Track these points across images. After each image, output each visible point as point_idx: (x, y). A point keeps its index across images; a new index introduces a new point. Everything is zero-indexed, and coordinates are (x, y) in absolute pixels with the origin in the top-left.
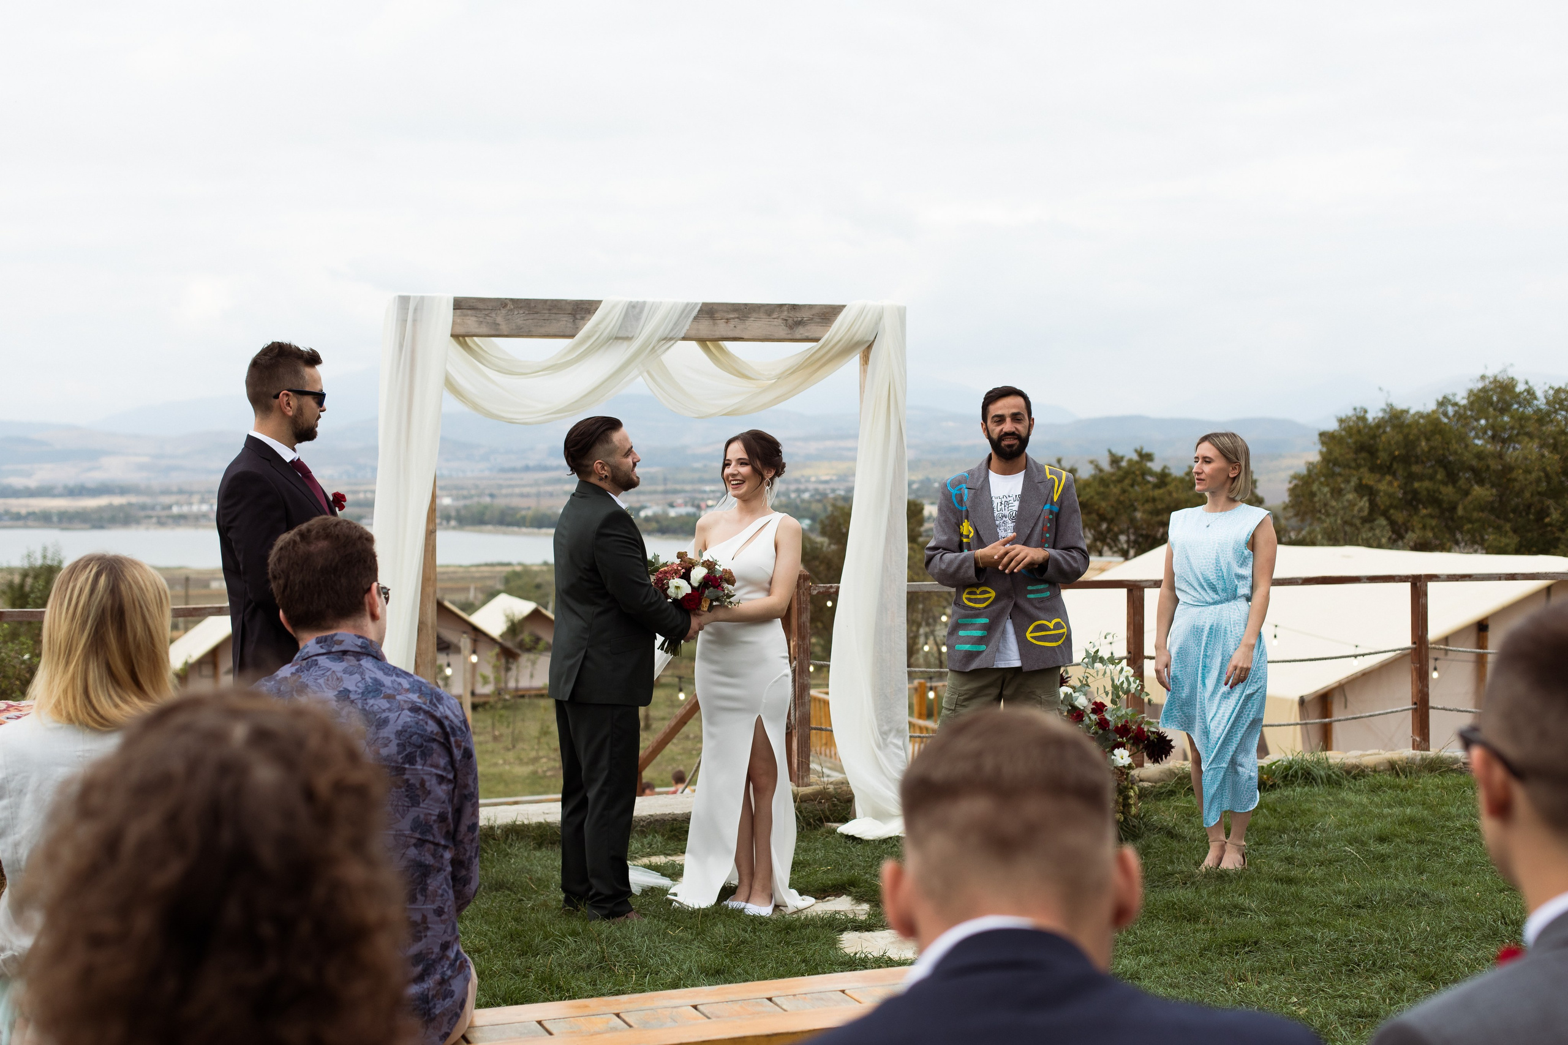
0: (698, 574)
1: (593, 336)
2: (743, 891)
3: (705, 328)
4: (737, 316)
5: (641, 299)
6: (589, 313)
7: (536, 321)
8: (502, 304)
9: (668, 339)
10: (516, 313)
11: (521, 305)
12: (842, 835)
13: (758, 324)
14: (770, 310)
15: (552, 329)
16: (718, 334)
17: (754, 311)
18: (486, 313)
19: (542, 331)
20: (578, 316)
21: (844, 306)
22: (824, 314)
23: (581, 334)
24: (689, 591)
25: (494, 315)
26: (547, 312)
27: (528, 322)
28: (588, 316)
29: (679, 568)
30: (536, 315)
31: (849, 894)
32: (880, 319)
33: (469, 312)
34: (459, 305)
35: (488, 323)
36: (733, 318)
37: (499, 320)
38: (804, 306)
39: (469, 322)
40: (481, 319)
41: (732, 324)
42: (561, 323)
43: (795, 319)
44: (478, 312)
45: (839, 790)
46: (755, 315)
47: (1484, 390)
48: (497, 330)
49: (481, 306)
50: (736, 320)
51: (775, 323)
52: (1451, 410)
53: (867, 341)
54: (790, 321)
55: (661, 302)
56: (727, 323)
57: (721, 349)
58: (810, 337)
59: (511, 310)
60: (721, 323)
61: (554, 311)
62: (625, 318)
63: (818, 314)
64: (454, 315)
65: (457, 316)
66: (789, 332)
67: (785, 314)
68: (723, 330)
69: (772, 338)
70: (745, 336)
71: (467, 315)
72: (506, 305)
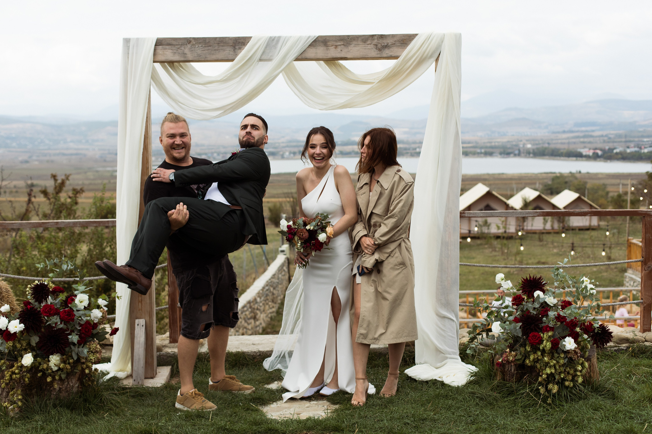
1: (245, 59)
3: (320, 51)
4: (342, 43)
5: (278, 35)
6: (244, 44)
7: (209, 51)
8: (188, 41)
10: (197, 46)
11: (200, 41)
13: (357, 48)
14: (365, 39)
15: (221, 55)
17: (354, 40)
18: (178, 47)
19: (214, 57)
20: (237, 47)
22: (403, 40)
23: (238, 58)
25: (183, 48)
27: (204, 52)
28: (243, 47)
30: (209, 47)
32: (442, 42)
33: (167, 47)
34: (159, 43)
35: (179, 53)
36: (340, 45)
37: (187, 51)
38: (389, 35)
39: (167, 53)
40: (175, 51)
41: (339, 48)
42: (226, 52)
43: (383, 44)
44: (173, 47)
46: (354, 43)
48: (185, 57)
49: (174, 43)
50: (342, 46)
51: (369, 47)
54: (379, 46)
55: (291, 36)
56: (336, 48)
58: (393, 56)
59: (193, 45)
60: (332, 49)
61: (222, 45)
62: (266, 47)
63: (399, 41)
64: (155, 50)
65: (160, 49)
66: (379, 53)
67: (375, 41)
68: (333, 53)
69: (367, 57)
70: (348, 57)
71: (166, 49)
72: (190, 41)
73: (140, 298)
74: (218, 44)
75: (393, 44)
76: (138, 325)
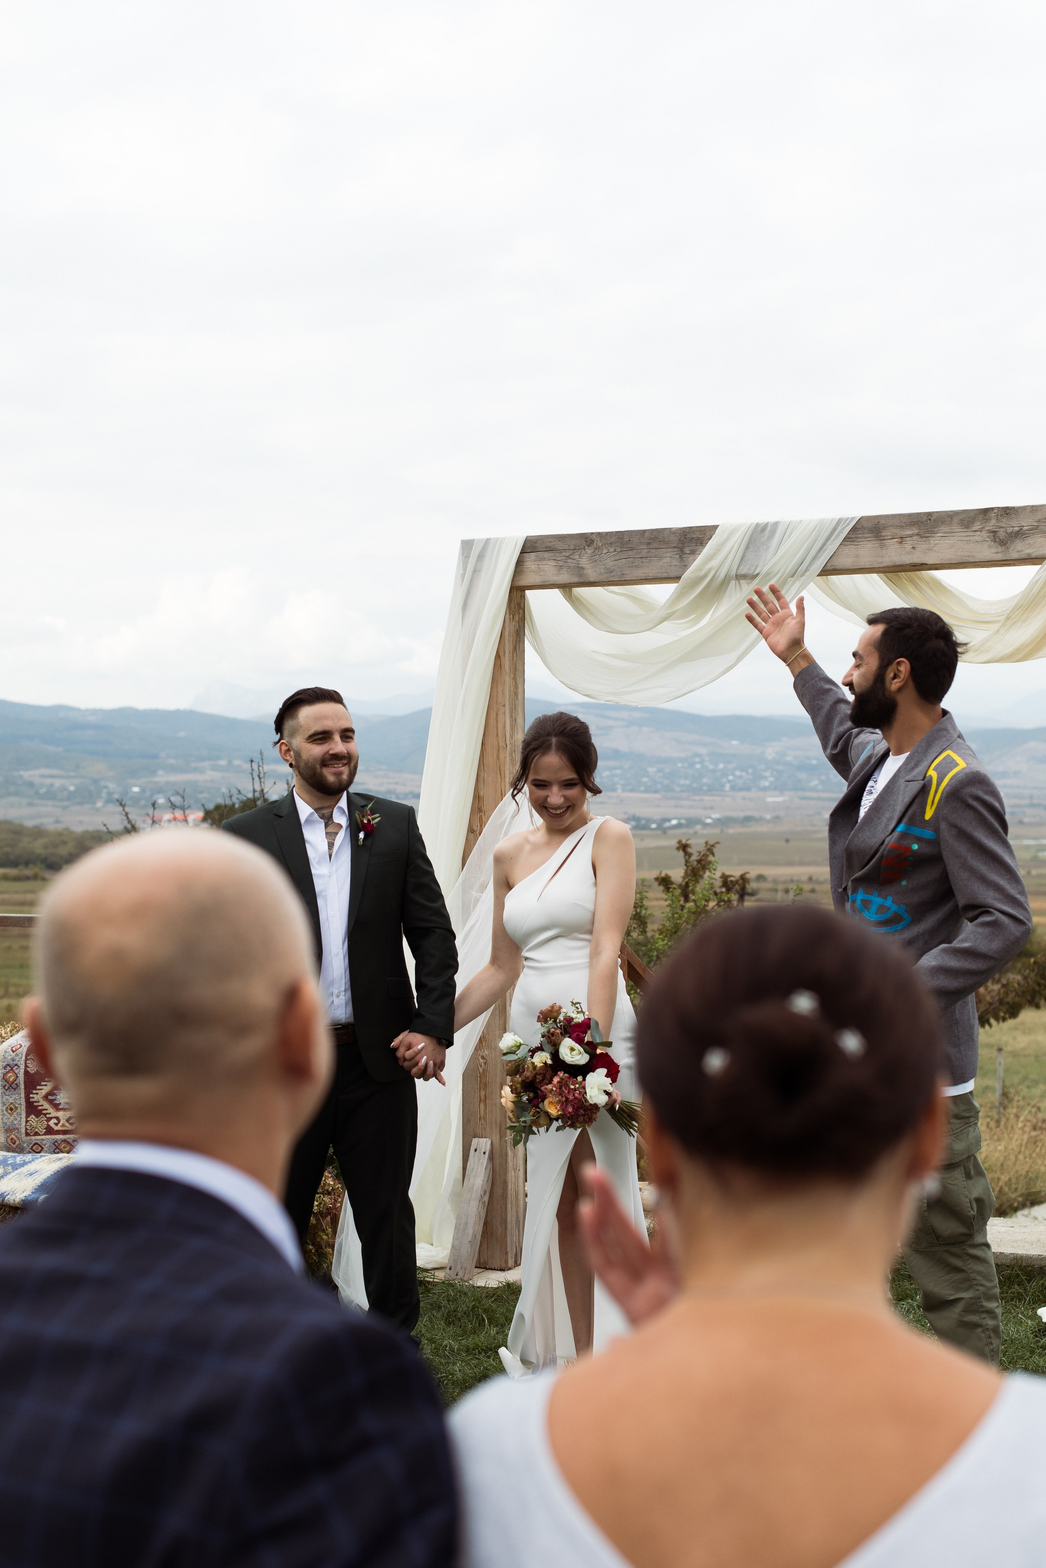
1: (705, 576)
3: (866, 551)
4: (916, 532)
5: (774, 519)
6: (701, 543)
7: (630, 559)
10: (605, 551)
11: (612, 540)
13: (950, 541)
14: (968, 519)
15: (652, 571)
17: (943, 522)
18: (568, 554)
19: (639, 573)
20: (687, 550)
23: (688, 574)
25: (577, 557)
26: (645, 547)
27: (620, 563)
28: (699, 548)
30: (630, 553)
33: (546, 555)
34: (529, 547)
35: (569, 567)
36: (911, 536)
37: (584, 562)
38: (1024, 508)
39: (546, 568)
40: (561, 563)
41: (910, 543)
42: (665, 560)
43: (1009, 530)
44: (557, 555)
46: (944, 528)
48: (581, 575)
49: (560, 545)
50: (916, 538)
51: (976, 538)
54: (1002, 534)
55: (801, 521)
56: (901, 543)
58: (1033, 555)
59: (599, 548)
60: (892, 545)
61: (655, 545)
62: (747, 548)
63: (1045, 521)
64: (519, 563)
65: (531, 561)
66: (1000, 550)
67: (992, 524)
68: (895, 554)
69: (971, 560)
70: (930, 560)
71: (544, 559)
72: (592, 541)
73: (483, 1093)
74: (649, 544)
75: (1035, 529)
76: (476, 1150)
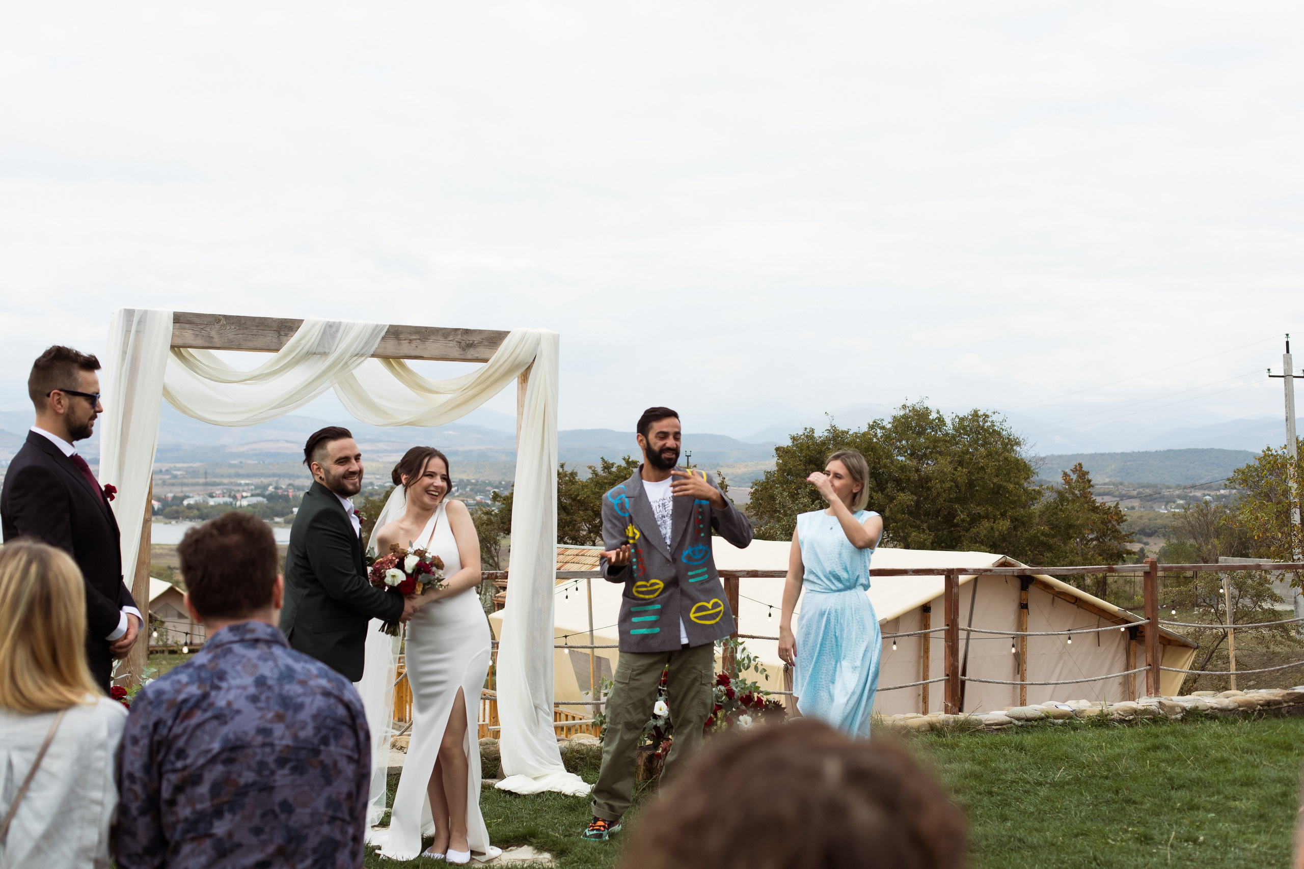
0: (411, 562)
1: (295, 350)
2: (441, 843)
3: (391, 347)
4: (418, 337)
5: (337, 320)
6: (292, 330)
7: (245, 336)
8: (216, 319)
9: (359, 355)
10: (228, 328)
11: (233, 321)
12: (499, 790)
13: (436, 345)
14: (446, 333)
15: (261, 342)
16: (402, 353)
17: (433, 334)
18: (202, 327)
19: (250, 344)
20: (282, 333)
21: (508, 332)
22: (492, 338)
23: (284, 349)
24: (403, 578)
25: (209, 329)
26: (255, 328)
27: (238, 337)
28: (291, 333)
29: (394, 558)
30: (245, 331)
31: (531, 844)
32: (538, 344)
33: (187, 326)
34: (178, 318)
35: (203, 336)
36: (415, 340)
37: (213, 333)
38: (475, 331)
39: (186, 335)
40: (197, 333)
41: (414, 344)
42: (268, 339)
43: (468, 342)
44: (195, 327)
45: (488, 751)
46: (434, 337)
47: (905, 417)
48: (211, 342)
49: (196, 320)
50: (418, 341)
51: (450, 345)
52: (879, 433)
53: (527, 363)
54: (463, 344)
55: (354, 323)
56: (410, 343)
57: (403, 366)
58: (479, 358)
59: (224, 325)
60: (405, 344)
61: (262, 328)
62: (322, 336)
63: (487, 339)
64: (173, 328)
65: (179, 329)
67: (458, 337)
68: (405, 348)
69: (447, 357)
70: (425, 356)
71: (184, 329)
72: (220, 321)
74: (258, 326)
75: (480, 343)
